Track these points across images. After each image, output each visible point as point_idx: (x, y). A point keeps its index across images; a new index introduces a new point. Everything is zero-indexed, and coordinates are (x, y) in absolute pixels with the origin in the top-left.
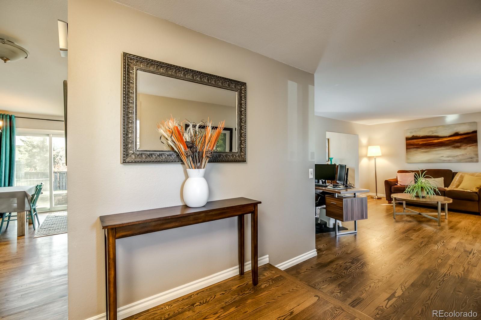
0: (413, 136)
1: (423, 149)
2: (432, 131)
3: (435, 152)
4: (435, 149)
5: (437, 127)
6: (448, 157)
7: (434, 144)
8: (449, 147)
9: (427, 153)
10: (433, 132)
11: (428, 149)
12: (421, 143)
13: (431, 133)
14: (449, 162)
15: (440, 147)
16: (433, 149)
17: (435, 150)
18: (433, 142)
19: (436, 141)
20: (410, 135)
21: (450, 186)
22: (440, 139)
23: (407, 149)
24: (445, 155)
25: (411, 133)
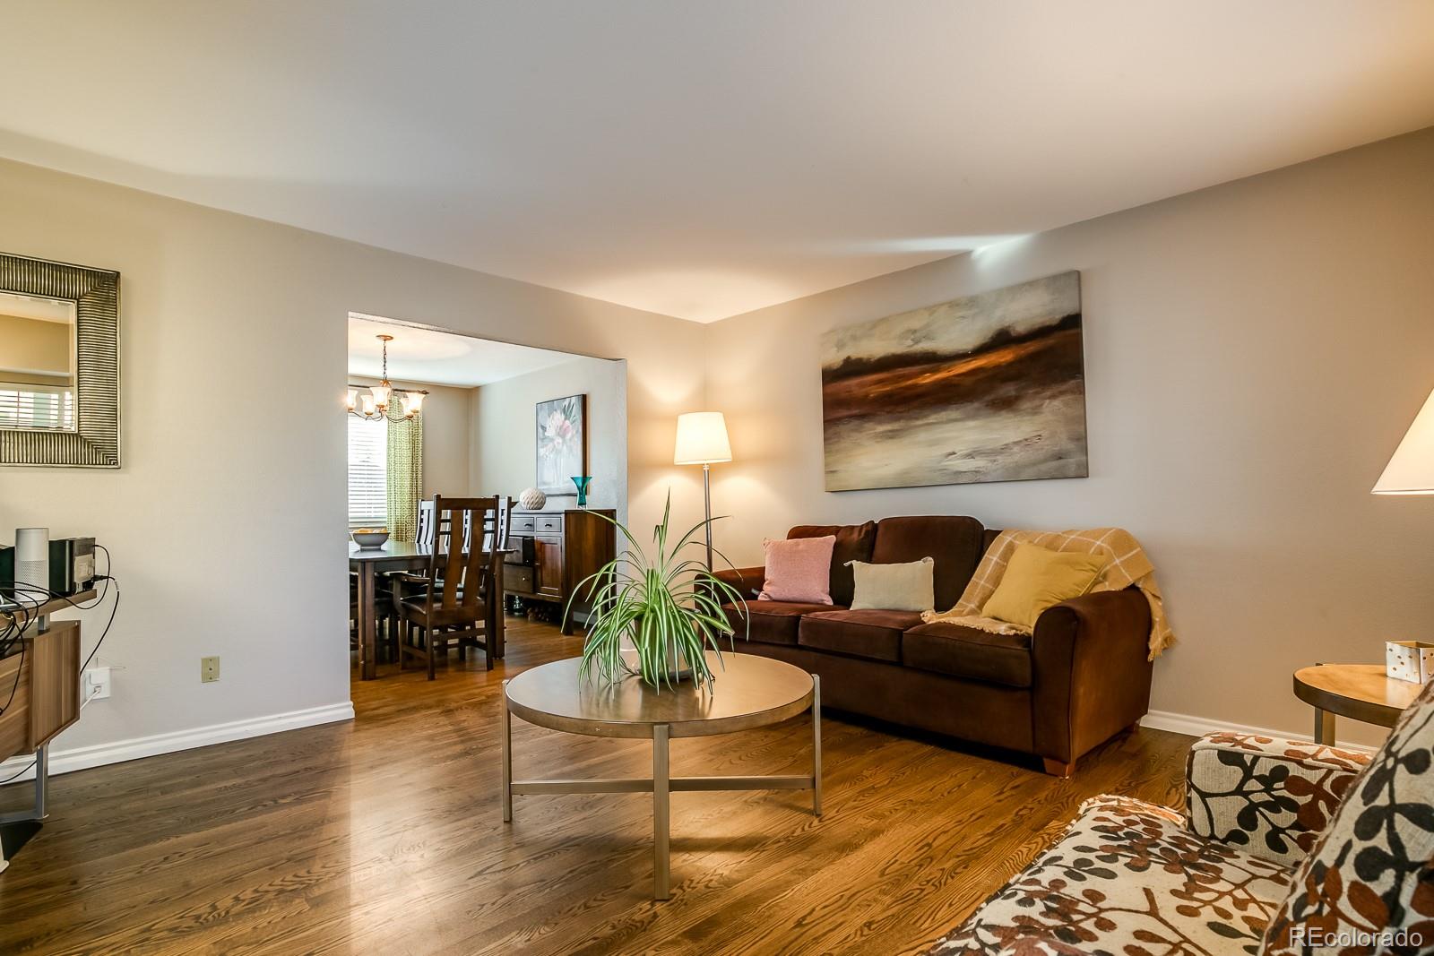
0: (848, 361)
1: (880, 423)
2: (915, 331)
3: (923, 436)
4: (926, 416)
5: (932, 309)
6: (970, 456)
7: (919, 396)
8: (976, 405)
9: (895, 440)
10: (918, 334)
11: (898, 419)
12: (875, 391)
13: (910, 342)
14: (977, 479)
15: (944, 410)
16: (917, 419)
17: (925, 421)
18: (915, 386)
19: (928, 379)
20: (835, 358)
21: (960, 601)
22: (945, 369)
23: (829, 423)
24: (962, 449)
25: (840, 345)
